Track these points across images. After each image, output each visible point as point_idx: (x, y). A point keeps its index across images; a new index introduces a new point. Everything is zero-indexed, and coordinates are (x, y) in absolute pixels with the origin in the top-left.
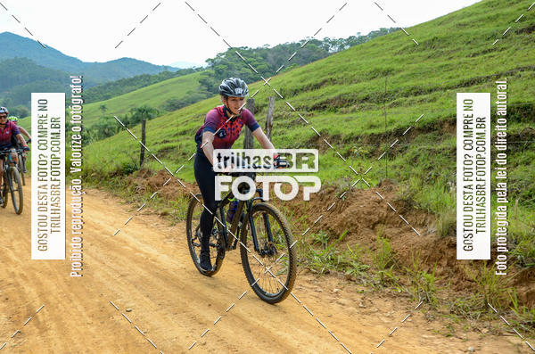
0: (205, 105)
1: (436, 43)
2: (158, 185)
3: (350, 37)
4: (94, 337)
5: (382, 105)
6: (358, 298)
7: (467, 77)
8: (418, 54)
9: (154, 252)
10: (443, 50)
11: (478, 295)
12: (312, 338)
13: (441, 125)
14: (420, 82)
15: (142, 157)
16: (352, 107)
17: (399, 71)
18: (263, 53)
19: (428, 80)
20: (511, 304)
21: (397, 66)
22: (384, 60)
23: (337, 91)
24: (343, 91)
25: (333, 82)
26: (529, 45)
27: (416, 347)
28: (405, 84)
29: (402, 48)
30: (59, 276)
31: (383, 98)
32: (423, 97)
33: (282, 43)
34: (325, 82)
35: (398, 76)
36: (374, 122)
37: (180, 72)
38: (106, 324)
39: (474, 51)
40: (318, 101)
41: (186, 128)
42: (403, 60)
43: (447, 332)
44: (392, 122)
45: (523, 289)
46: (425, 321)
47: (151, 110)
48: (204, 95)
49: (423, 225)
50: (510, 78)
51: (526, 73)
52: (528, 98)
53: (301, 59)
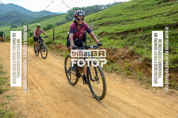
0: (68, 24)
1: (134, 7)
2: (59, 47)
6: (121, 79)
7: (143, 17)
8: (129, 10)
12: (111, 90)
13: (137, 30)
15: (53, 39)
16: (111, 25)
17: (124, 15)
18: (83, 9)
19: (132, 17)
21: (123, 13)
22: (119, 11)
23: (106, 20)
24: (108, 20)
25: (105, 17)
27: (140, 92)
28: (125, 18)
29: (124, 8)
31: (119, 23)
32: (131, 22)
34: (102, 17)
35: (123, 16)
36: (118, 29)
37: (60, 15)
39: (144, 9)
40: (101, 23)
41: (63, 31)
42: (125, 11)
43: (147, 88)
44: (123, 29)
46: (140, 85)
47: (52, 25)
48: (66, 21)
49: (137, 58)
50: (154, 17)
51: (159, 16)
52: (160, 23)
53: (94, 11)
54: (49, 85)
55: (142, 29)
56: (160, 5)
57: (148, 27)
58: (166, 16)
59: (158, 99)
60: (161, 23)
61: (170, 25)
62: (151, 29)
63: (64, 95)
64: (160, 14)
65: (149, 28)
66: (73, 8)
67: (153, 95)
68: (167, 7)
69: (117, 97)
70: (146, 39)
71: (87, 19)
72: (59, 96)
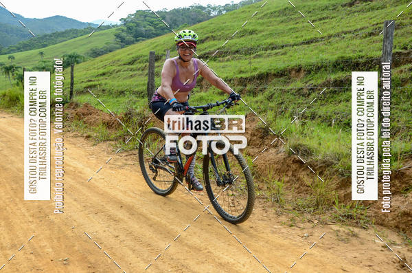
0: (119, 54)
1: (287, 12)
2: (83, 114)
3: (226, 5)
4: (34, 232)
5: (248, 57)
7: (308, 37)
8: (274, 19)
9: (80, 166)
10: (292, 16)
11: (312, 196)
12: (196, 230)
13: (290, 72)
14: (276, 40)
15: (71, 93)
16: (227, 57)
17: (261, 32)
18: (163, 15)
19: (281, 39)
20: (334, 203)
21: (259, 28)
23: (216, 45)
24: (221, 45)
25: (214, 38)
26: (350, 15)
27: (270, 235)
28: (265, 41)
29: (262, 15)
30: (7, 185)
31: (249, 52)
32: (277, 51)
33: (176, 8)
34: (207, 38)
35: (260, 35)
36: (243, 69)
37: (100, 28)
38: (43, 222)
39: (313, 18)
41: (105, 71)
42: (263, 23)
43: (290, 223)
44: (255, 69)
45: (342, 192)
46: (276, 216)
47: (78, 56)
48: (118, 46)
50: (337, 38)
51: (348, 36)
52: (349, 54)
53: (190, 20)
54: (31, 219)
55: (305, 71)
56: (353, 8)
57: (320, 65)
58: (365, 38)
59: (311, 254)
60: (351, 55)
61: (372, 61)
62: (326, 70)
63: (63, 247)
64: (350, 32)
65: (322, 67)
66: (135, 12)
67: (300, 244)
68: (369, 14)
69: (206, 249)
70: (313, 95)
71: (168, 42)
72: (50, 250)
